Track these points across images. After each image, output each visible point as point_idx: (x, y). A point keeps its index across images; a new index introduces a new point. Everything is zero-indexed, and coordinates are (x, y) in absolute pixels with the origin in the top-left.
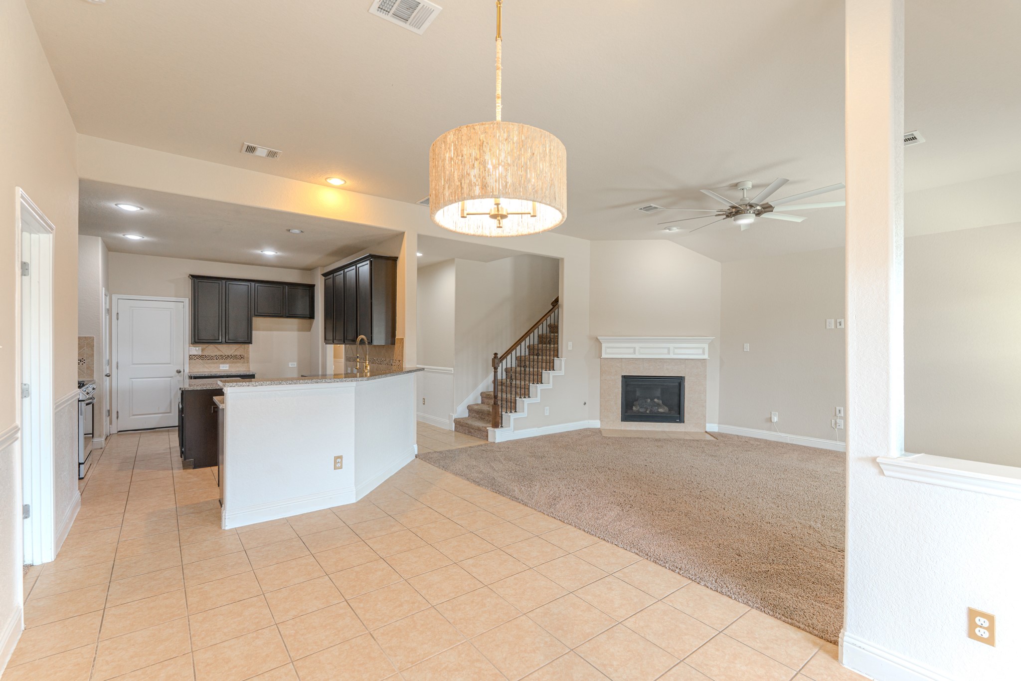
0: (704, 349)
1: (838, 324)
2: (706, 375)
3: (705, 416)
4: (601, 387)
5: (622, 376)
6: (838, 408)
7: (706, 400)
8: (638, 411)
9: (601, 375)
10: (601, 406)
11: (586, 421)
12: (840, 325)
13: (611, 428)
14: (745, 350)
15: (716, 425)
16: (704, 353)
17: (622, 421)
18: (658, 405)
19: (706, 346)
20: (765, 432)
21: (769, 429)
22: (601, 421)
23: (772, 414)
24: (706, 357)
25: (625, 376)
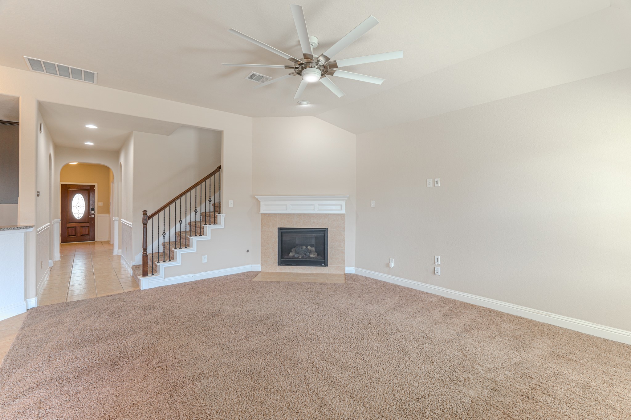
0: (341, 205)
1: (436, 183)
2: (345, 227)
3: (344, 261)
4: (261, 237)
5: (278, 228)
6: (436, 257)
7: (345, 248)
8: (294, 256)
9: (262, 227)
10: (262, 253)
11: (250, 266)
12: (437, 184)
13: (270, 271)
14: (372, 206)
15: (353, 268)
16: (341, 209)
17: (278, 265)
18: (310, 252)
19: (344, 203)
20: (386, 275)
21: (389, 274)
22: (262, 265)
23: (390, 260)
24: (343, 212)
25: (280, 228)
